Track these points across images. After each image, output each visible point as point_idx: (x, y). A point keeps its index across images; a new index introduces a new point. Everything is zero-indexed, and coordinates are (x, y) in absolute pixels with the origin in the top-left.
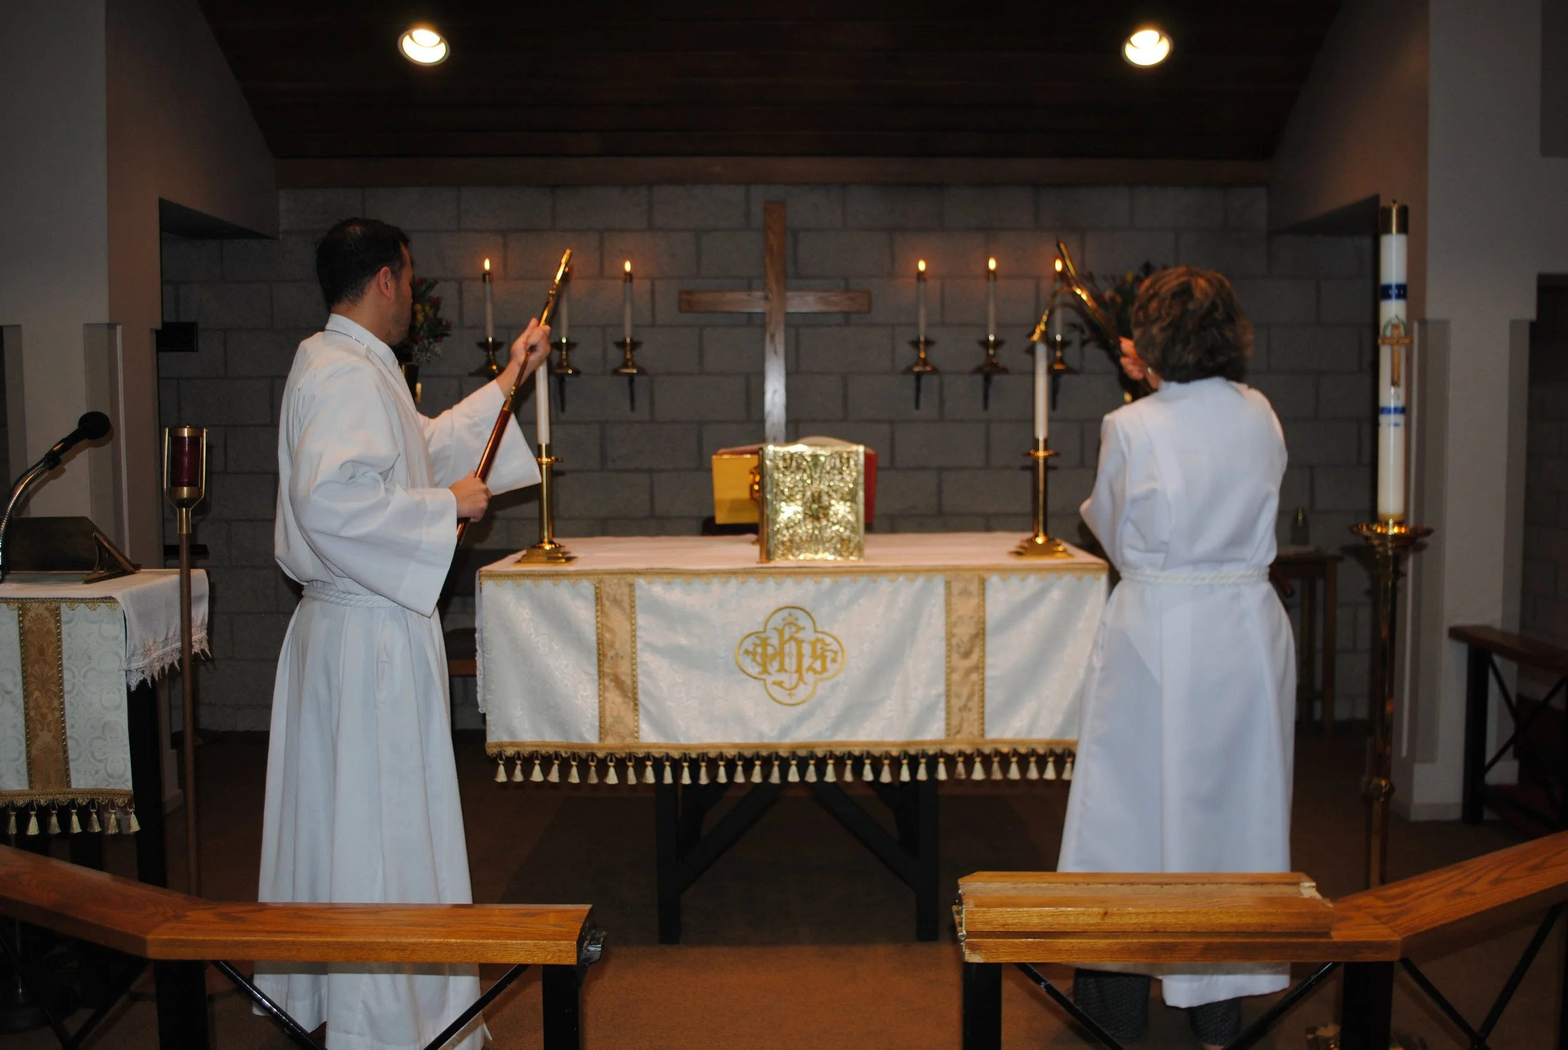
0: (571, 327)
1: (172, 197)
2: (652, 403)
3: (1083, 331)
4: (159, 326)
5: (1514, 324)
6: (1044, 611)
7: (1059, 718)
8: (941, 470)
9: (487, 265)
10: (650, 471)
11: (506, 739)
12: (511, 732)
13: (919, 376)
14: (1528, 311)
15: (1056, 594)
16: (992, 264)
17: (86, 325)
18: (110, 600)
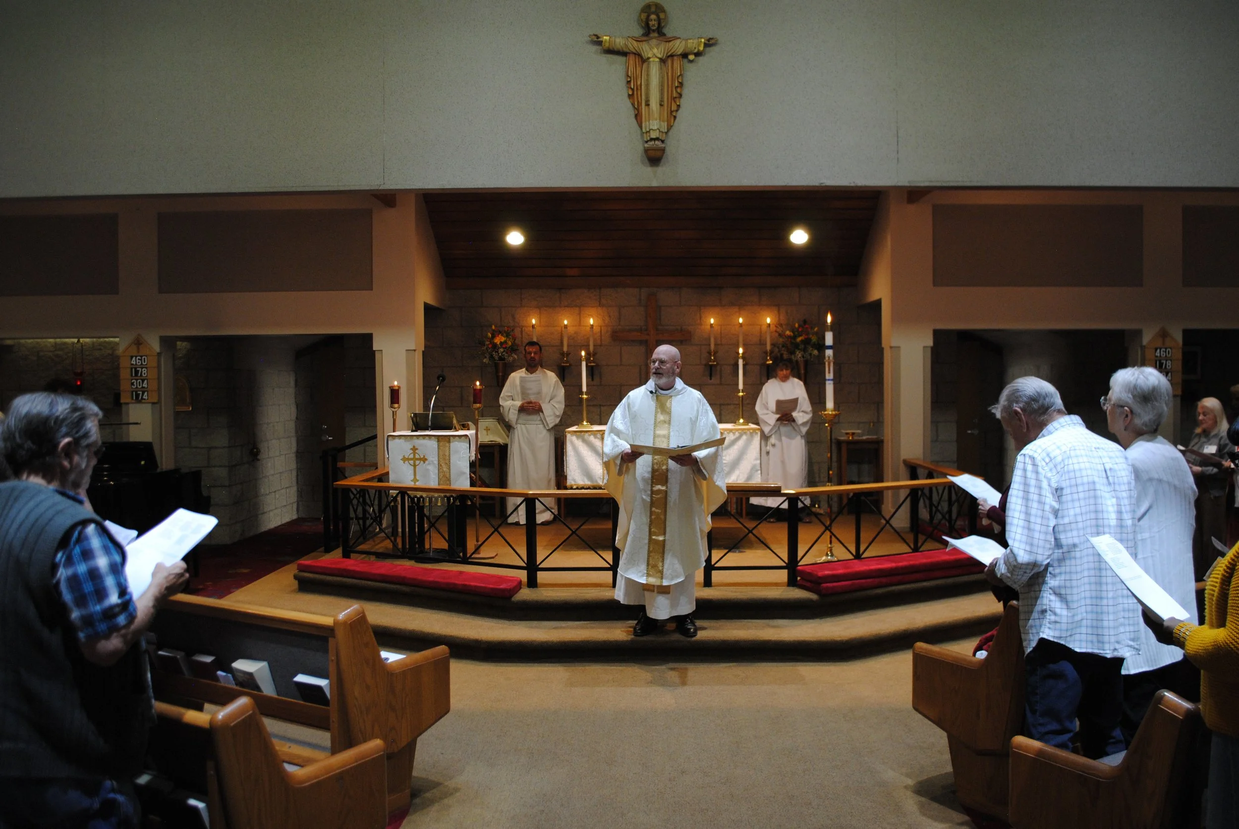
0: (568, 346)
1: (428, 302)
2: (601, 378)
3: (778, 348)
4: (423, 349)
5: (924, 347)
6: (741, 443)
7: (746, 476)
8: (721, 405)
9: (534, 321)
10: (600, 405)
11: (573, 483)
12: (574, 480)
13: (711, 366)
14: (930, 343)
15: (744, 437)
16: (741, 320)
17: (407, 350)
18: (466, 436)
